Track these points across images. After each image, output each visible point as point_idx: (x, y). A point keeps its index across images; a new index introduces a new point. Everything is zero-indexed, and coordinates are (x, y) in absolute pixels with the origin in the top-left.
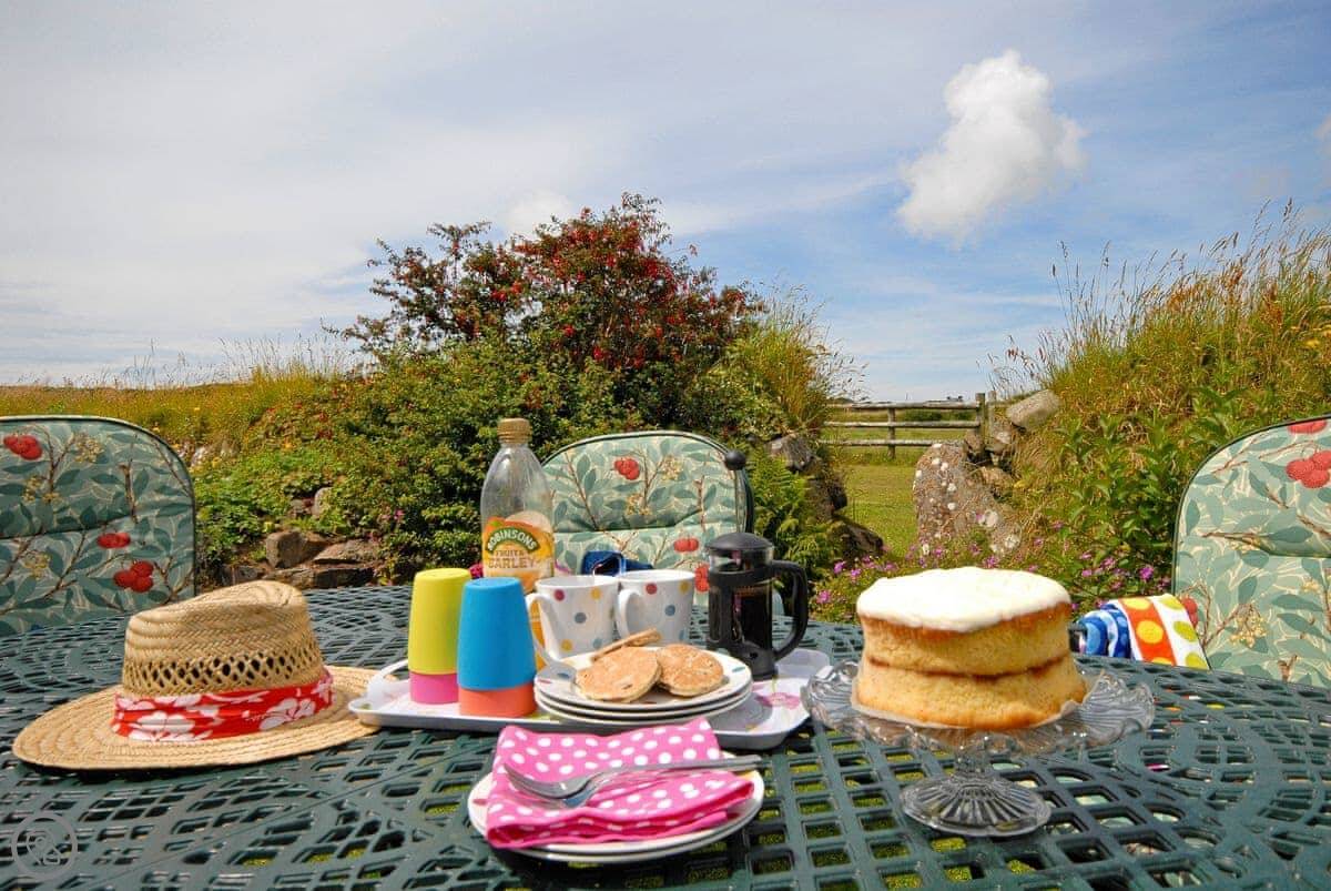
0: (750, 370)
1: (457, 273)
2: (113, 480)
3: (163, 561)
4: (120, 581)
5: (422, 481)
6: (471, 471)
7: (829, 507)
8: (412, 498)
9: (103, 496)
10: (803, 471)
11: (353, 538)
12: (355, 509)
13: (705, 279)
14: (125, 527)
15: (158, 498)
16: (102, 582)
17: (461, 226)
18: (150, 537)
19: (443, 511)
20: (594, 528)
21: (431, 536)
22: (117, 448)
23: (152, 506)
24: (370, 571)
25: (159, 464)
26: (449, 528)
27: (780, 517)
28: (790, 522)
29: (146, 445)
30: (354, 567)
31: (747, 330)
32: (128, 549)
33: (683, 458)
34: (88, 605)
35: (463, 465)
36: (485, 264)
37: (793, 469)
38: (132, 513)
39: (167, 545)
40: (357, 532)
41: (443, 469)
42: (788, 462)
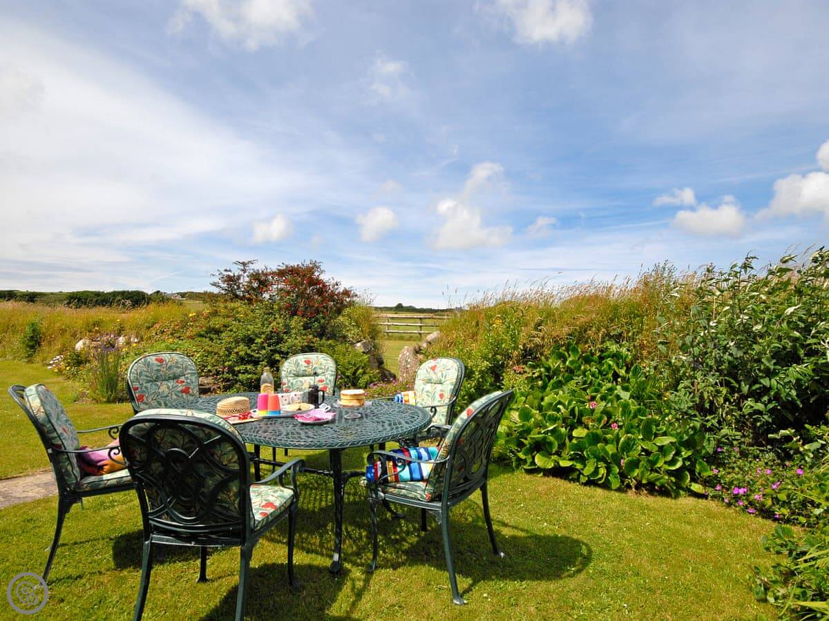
0: (351, 318)
1: (245, 280)
2: (179, 367)
3: (192, 387)
4: (182, 391)
5: (233, 357)
6: (252, 354)
7: (377, 364)
8: (230, 363)
9: (178, 371)
10: (367, 353)
11: (202, 376)
12: (203, 366)
13: (337, 285)
14: (182, 379)
15: (190, 372)
16: (178, 391)
17: (246, 261)
18: (189, 381)
19: (242, 367)
20: (298, 376)
21: (237, 376)
22: (180, 360)
23: (189, 374)
24: (210, 388)
25: (189, 363)
26: (243, 373)
27: (358, 369)
28: (360, 371)
29: (186, 359)
30: (204, 387)
31: (351, 304)
32: (184, 384)
33: (322, 360)
34: (176, 397)
35: (249, 352)
36: (256, 276)
37: (364, 353)
38: (184, 375)
39: (192, 382)
40: (203, 374)
41: (242, 353)
42: (362, 350)
